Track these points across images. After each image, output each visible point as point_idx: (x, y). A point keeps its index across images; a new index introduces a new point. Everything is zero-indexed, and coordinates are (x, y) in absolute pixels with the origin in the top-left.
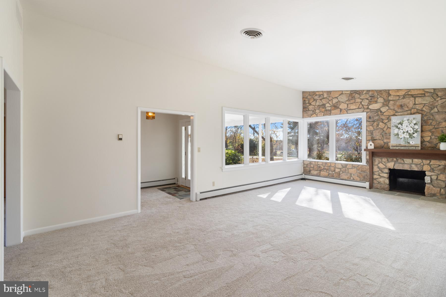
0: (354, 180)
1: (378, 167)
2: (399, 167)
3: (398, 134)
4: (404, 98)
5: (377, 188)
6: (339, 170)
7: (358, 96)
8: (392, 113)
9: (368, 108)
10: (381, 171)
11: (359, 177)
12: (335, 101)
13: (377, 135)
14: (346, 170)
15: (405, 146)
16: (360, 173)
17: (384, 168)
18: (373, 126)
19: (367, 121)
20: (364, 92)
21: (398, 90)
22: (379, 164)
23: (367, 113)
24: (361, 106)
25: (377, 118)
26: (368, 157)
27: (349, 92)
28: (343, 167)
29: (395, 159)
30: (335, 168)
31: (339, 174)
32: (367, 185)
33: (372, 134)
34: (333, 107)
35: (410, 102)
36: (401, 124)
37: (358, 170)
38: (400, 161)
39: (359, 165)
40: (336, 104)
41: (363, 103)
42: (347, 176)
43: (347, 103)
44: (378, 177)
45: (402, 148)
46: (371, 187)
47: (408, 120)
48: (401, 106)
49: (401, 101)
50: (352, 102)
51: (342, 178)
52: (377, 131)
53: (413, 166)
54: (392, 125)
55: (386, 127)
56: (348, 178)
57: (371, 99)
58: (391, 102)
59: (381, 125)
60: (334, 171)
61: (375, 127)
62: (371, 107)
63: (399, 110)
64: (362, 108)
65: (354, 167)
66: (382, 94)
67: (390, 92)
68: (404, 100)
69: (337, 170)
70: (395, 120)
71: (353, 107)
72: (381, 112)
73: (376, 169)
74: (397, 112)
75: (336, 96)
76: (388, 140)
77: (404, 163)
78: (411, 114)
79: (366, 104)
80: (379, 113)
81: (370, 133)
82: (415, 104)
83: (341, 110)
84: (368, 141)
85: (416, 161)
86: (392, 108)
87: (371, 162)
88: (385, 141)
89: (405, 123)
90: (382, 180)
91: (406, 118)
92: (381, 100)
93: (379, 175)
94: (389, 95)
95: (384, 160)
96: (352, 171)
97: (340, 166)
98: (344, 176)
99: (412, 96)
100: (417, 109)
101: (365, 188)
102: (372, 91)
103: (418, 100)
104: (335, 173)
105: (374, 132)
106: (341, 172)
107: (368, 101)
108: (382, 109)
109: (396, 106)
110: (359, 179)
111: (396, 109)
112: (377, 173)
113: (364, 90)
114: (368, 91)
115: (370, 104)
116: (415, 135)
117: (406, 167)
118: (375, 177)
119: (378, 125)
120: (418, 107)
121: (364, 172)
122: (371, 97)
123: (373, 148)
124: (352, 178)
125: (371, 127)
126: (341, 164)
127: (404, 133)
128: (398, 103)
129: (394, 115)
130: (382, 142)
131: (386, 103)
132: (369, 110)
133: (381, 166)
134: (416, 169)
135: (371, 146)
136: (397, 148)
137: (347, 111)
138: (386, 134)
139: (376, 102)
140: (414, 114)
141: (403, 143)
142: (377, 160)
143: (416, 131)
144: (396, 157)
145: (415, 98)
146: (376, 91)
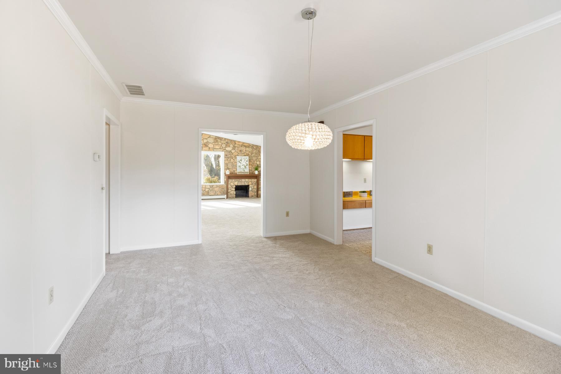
0: (217, 195)
1: (231, 185)
2: (240, 184)
3: (240, 166)
4: (241, 147)
5: (230, 198)
6: (208, 189)
7: (220, 141)
8: (237, 154)
9: (225, 150)
10: (232, 187)
11: (221, 193)
12: (205, 141)
13: (230, 166)
14: (212, 189)
15: (243, 173)
16: (221, 190)
17: (233, 185)
18: (228, 161)
19: (225, 157)
20: (223, 139)
21: (239, 142)
22: (231, 183)
23: (225, 152)
24: (221, 148)
25: (230, 156)
26: (225, 180)
27: (214, 137)
28: (211, 187)
29: (238, 180)
30: (206, 188)
31: (208, 192)
32: (225, 196)
33: (227, 165)
34: (205, 146)
35: (243, 149)
36: (241, 160)
37: (220, 188)
38: (240, 180)
39: (220, 185)
40: (206, 143)
41: (222, 146)
42: (214, 193)
43: (213, 144)
44: (231, 191)
45: (242, 174)
46: (227, 198)
47: (244, 159)
48: (241, 151)
49: (241, 148)
50: (217, 143)
51: (210, 195)
52: (230, 164)
53: (245, 182)
54: (237, 161)
55: (234, 162)
56: (214, 194)
57: (227, 144)
58: (236, 148)
59: (232, 160)
60: (205, 191)
61: (229, 161)
62: (227, 149)
63: (240, 153)
64: (222, 149)
65: (217, 186)
66: (232, 142)
67: (236, 142)
68: (242, 148)
69: (207, 190)
70: (239, 158)
71: (217, 147)
72: (232, 152)
73: (229, 186)
74: (239, 154)
75: (206, 138)
76: (235, 169)
77: (242, 182)
78: (244, 156)
79: (224, 147)
80: (231, 153)
81: (226, 165)
82: (246, 151)
83: (209, 148)
84: (226, 169)
85: (247, 180)
86: (237, 151)
87: (227, 183)
88: (234, 169)
89: (243, 160)
90: (232, 192)
91: (243, 157)
92: (231, 146)
93: (231, 190)
94: (235, 144)
95: (233, 180)
96: (216, 189)
97: (209, 187)
98: (211, 193)
99: (245, 146)
100: (247, 154)
101: (224, 198)
102: (227, 139)
103: (247, 149)
104: (206, 192)
105: (228, 164)
106: (210, 191)
107: (225, 145)
108: (232, 151)
109: (238, 151)
110: (220, 194)
111: (238, 152)
112: (230, 189)
113: (223, 138)
114: (225, 139)
115: (226, 146)
116: (247, 167)
117: (243, 184)
118: (229, 191)
119: (230, 160)
120: (247, 152)
121: (223, 189)
122: (227, 143)
123: (229, 174)
124: (216, 194)
125: (227, 161)
126: (210, 185)
127: (242, 165)
128: (240, 149)
129: (238, 155)
130: (232, 170)
131: (234, 148)
132: (226, 151)
133: (232, 184)
134: (247, 184)
135: (228, 172)
136: (240, 174)
137: (214, 149)
138: (235, 166)
139: (229, 146)
140: (245, 156)
141: (242, 171)
142: (230, 181)
143: (247, 165)
144: (239, 179)
145: (246, 147)
146: (230, 140)
